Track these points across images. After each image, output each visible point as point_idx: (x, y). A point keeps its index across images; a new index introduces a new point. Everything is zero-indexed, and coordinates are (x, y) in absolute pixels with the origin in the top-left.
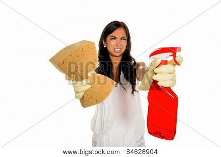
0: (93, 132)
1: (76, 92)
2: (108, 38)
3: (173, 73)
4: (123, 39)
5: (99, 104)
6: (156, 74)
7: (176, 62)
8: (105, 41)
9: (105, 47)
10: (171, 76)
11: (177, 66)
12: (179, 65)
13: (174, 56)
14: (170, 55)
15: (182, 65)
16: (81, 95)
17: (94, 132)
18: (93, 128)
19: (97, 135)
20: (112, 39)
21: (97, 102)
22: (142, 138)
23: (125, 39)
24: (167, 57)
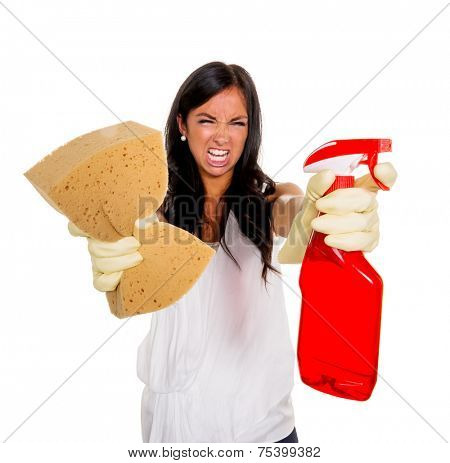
0: (143, 385)
1: (99, 272)
2: (193, 117)
3: (368, 211)
4: (234, 122)
5: (162, 312)
6: (322, 214)
7: (377, 181)
8: (185, 121)
9: (183, 138)
10: (362, 220)
11: (380, 192)
12: (386, 188)
13: (372, 163)
14: (362, 162)
15: (392, 189)
16: (112, 281)
17: (148, 384)
18: (144, 373)
19: (154, 393)
20: (202, 121)
21: (156, 304)
22: (286, 402)
23: (242, 124)
24: (352, 168)
